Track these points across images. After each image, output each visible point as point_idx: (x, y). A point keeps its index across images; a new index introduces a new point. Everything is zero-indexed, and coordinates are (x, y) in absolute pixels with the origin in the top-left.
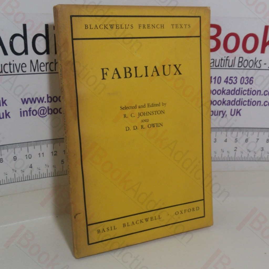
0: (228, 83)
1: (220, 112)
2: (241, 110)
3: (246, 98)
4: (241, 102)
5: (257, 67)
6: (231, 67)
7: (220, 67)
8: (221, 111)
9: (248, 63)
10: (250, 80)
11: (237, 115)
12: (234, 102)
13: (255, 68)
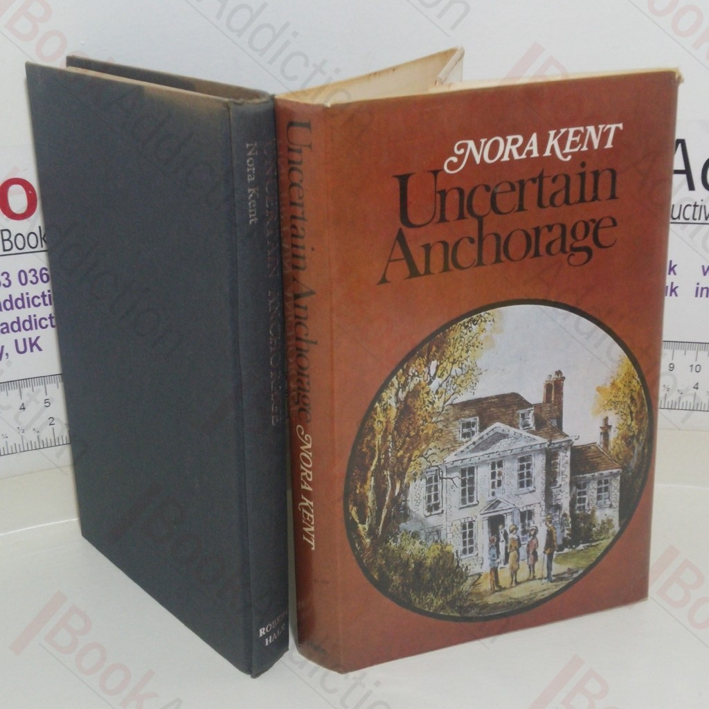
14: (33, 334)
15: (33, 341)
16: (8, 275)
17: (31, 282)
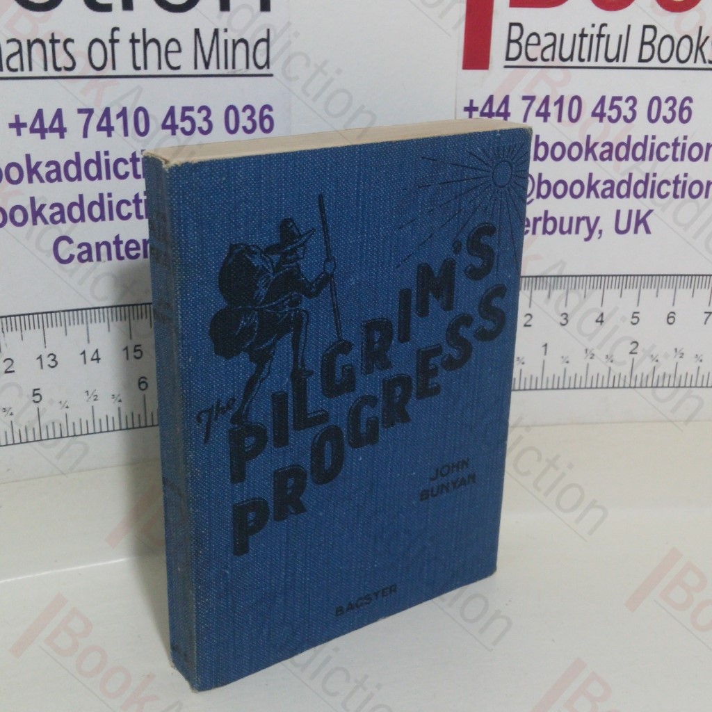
0: (605, 119)
1: (579, 220)
2: (650, 212)
3: (667, 170)
4: (650, 187)
5: (705, 62)
6: (614, 61)
7: (576, 62)
8: (583, 218)
9: (675, 49)
10: (682, 110)
11: (636, 231)
12: (627, 188)
13: (700, 64)
14: (643, 205)
15: (642, 216)
16: (635, 103)
17: (665, 119)
